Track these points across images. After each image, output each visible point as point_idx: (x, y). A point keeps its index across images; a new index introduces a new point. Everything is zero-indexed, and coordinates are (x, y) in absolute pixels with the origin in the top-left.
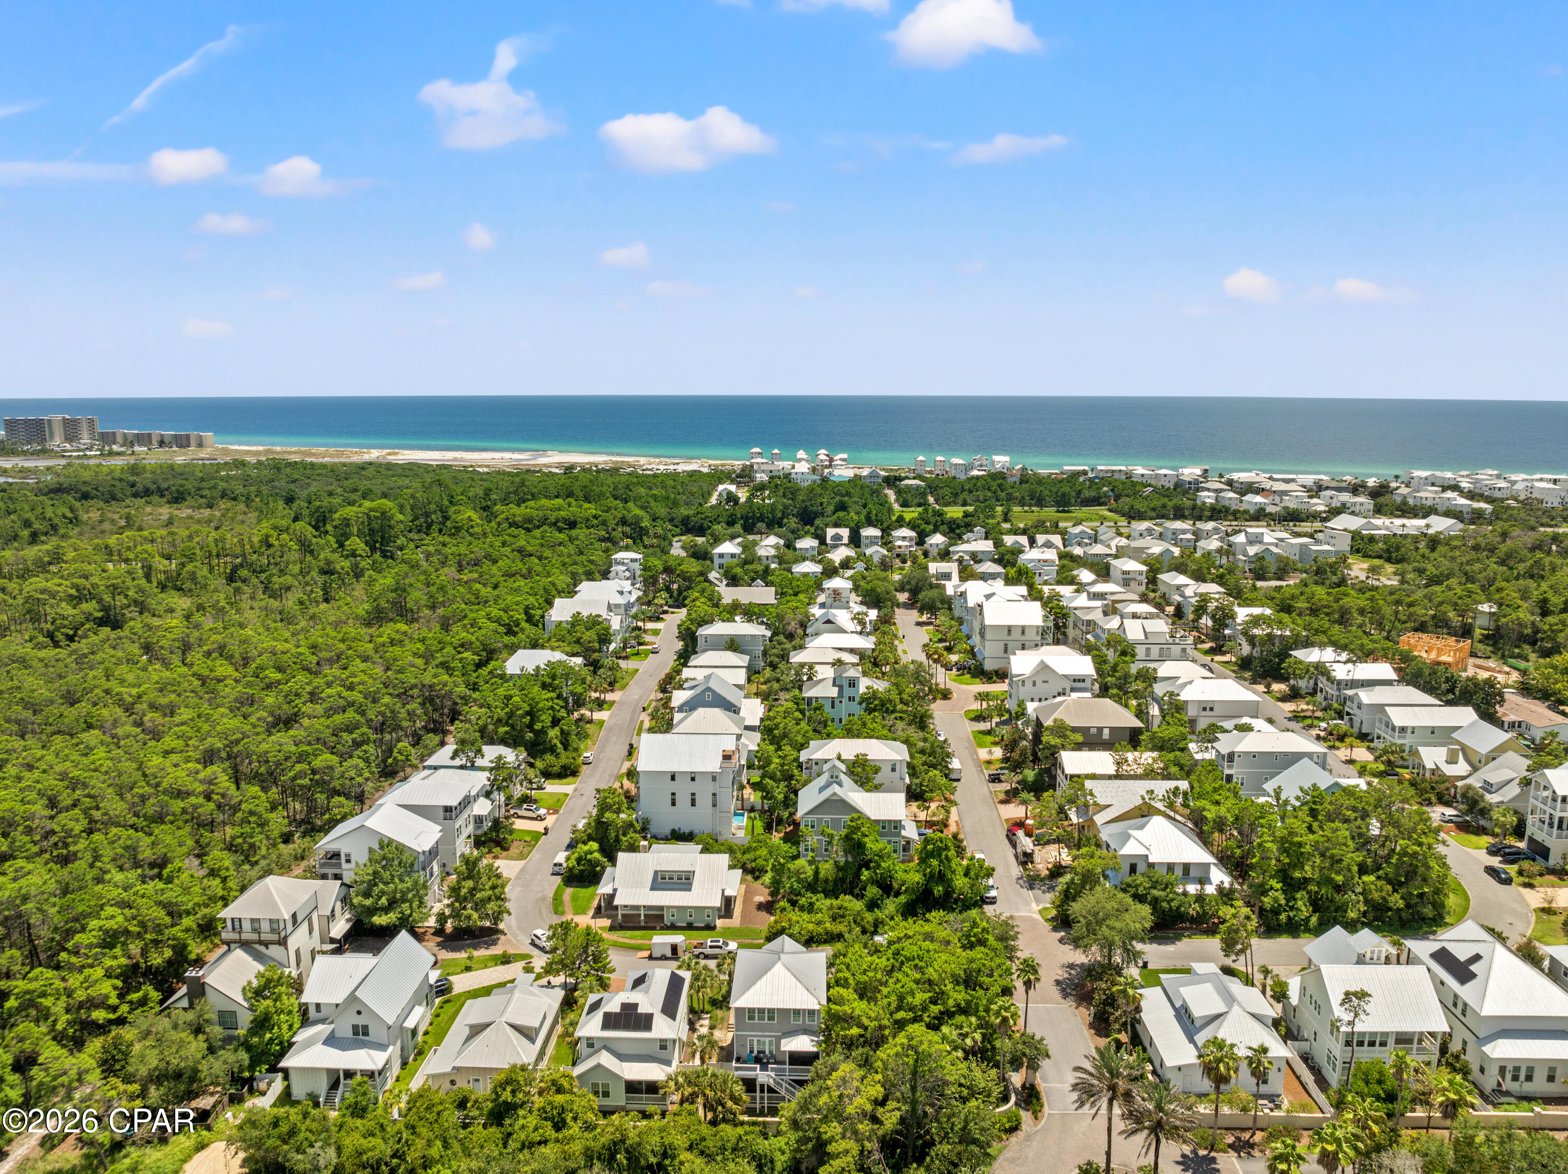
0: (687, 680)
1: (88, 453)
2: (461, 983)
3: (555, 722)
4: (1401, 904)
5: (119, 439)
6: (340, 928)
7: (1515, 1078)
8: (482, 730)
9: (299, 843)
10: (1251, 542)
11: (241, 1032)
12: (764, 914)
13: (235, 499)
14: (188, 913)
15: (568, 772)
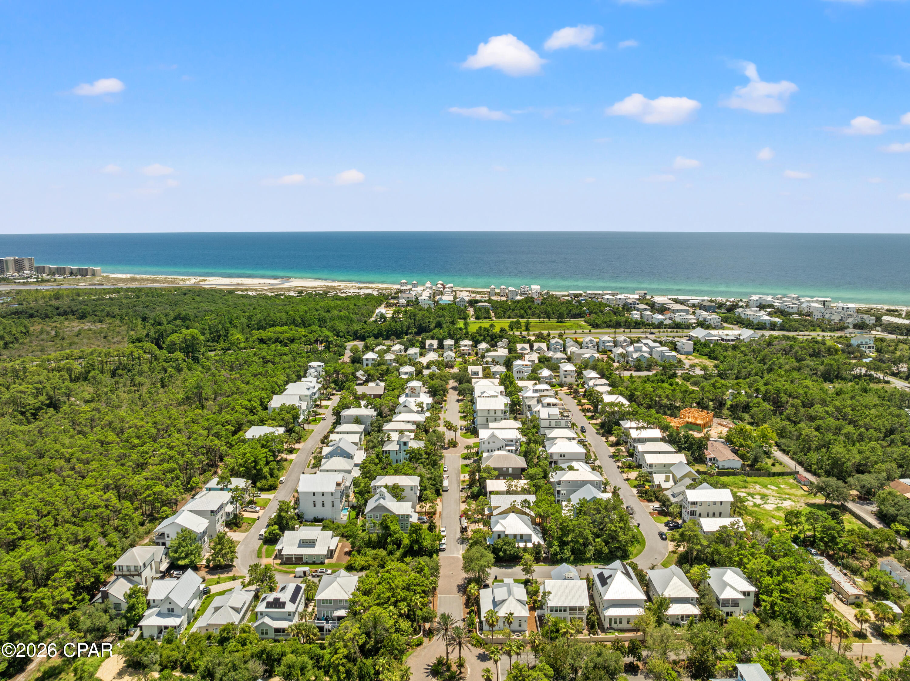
0: (331, 441)
1: (29, 280)
2: (214, 589)
3: (267, 463)
4: (607, 551)
5: (47, 270)
6: (164, 566)
7: (615, 623)
8: (232, 470)
9: (148, 526)
10: (636, 351)
11: (123, 612)
12: (347, 557)
13: (114, 317)
14: (100, 562)
15: (272, 488)
